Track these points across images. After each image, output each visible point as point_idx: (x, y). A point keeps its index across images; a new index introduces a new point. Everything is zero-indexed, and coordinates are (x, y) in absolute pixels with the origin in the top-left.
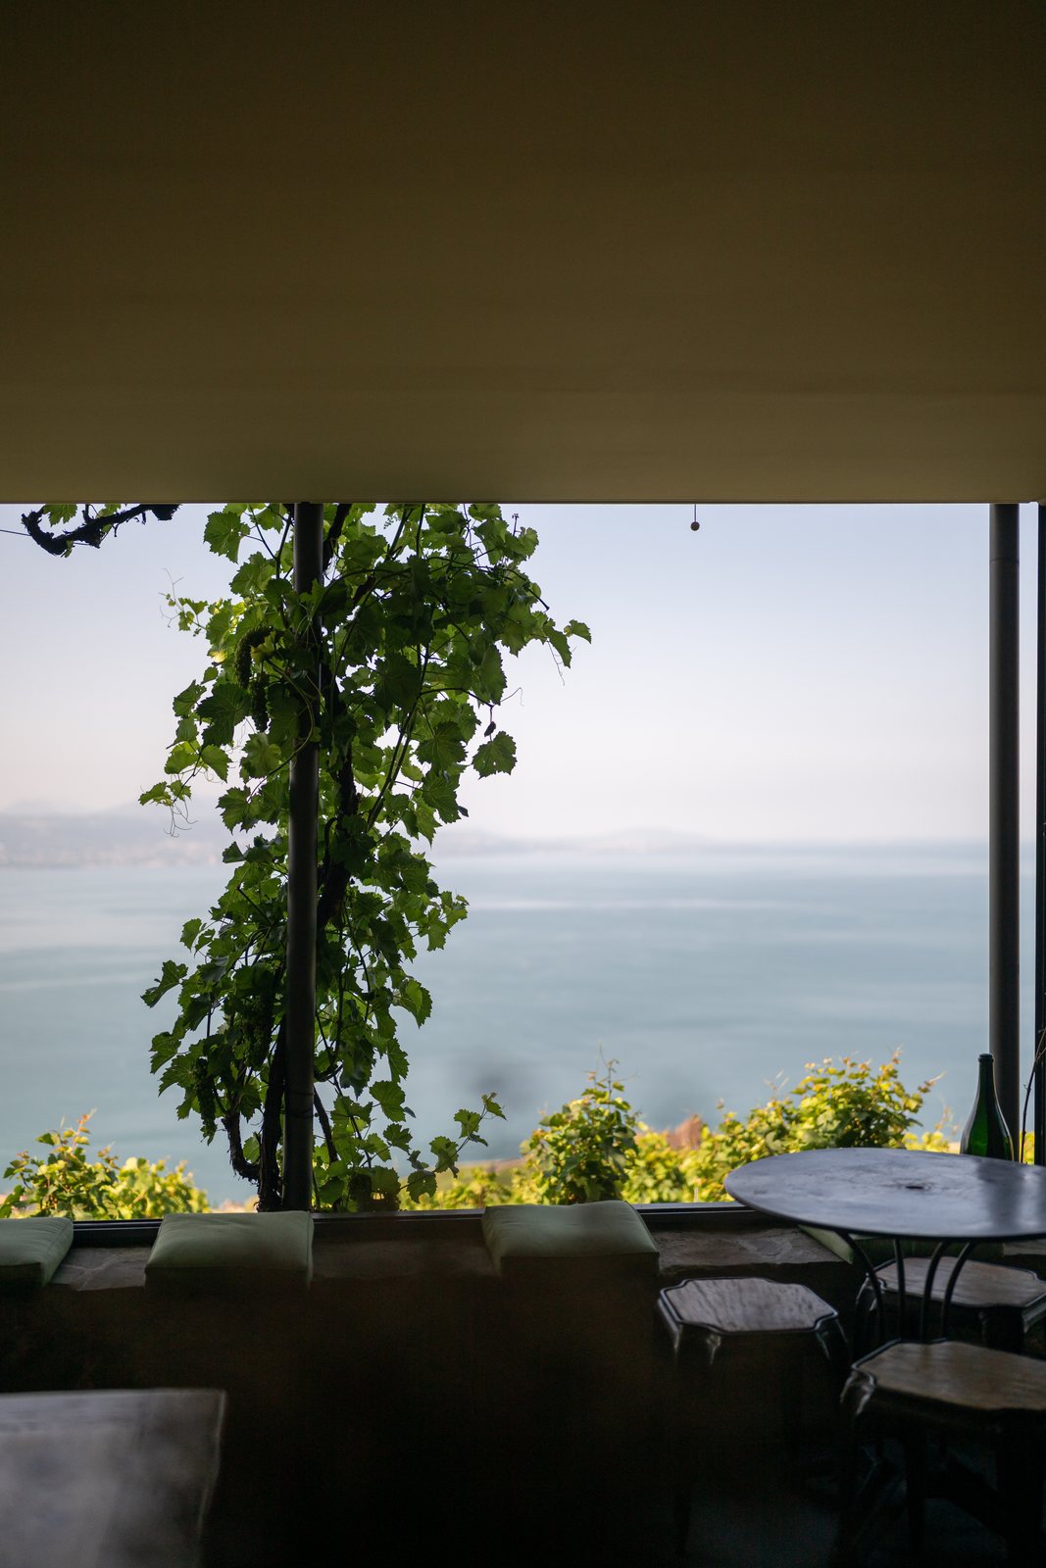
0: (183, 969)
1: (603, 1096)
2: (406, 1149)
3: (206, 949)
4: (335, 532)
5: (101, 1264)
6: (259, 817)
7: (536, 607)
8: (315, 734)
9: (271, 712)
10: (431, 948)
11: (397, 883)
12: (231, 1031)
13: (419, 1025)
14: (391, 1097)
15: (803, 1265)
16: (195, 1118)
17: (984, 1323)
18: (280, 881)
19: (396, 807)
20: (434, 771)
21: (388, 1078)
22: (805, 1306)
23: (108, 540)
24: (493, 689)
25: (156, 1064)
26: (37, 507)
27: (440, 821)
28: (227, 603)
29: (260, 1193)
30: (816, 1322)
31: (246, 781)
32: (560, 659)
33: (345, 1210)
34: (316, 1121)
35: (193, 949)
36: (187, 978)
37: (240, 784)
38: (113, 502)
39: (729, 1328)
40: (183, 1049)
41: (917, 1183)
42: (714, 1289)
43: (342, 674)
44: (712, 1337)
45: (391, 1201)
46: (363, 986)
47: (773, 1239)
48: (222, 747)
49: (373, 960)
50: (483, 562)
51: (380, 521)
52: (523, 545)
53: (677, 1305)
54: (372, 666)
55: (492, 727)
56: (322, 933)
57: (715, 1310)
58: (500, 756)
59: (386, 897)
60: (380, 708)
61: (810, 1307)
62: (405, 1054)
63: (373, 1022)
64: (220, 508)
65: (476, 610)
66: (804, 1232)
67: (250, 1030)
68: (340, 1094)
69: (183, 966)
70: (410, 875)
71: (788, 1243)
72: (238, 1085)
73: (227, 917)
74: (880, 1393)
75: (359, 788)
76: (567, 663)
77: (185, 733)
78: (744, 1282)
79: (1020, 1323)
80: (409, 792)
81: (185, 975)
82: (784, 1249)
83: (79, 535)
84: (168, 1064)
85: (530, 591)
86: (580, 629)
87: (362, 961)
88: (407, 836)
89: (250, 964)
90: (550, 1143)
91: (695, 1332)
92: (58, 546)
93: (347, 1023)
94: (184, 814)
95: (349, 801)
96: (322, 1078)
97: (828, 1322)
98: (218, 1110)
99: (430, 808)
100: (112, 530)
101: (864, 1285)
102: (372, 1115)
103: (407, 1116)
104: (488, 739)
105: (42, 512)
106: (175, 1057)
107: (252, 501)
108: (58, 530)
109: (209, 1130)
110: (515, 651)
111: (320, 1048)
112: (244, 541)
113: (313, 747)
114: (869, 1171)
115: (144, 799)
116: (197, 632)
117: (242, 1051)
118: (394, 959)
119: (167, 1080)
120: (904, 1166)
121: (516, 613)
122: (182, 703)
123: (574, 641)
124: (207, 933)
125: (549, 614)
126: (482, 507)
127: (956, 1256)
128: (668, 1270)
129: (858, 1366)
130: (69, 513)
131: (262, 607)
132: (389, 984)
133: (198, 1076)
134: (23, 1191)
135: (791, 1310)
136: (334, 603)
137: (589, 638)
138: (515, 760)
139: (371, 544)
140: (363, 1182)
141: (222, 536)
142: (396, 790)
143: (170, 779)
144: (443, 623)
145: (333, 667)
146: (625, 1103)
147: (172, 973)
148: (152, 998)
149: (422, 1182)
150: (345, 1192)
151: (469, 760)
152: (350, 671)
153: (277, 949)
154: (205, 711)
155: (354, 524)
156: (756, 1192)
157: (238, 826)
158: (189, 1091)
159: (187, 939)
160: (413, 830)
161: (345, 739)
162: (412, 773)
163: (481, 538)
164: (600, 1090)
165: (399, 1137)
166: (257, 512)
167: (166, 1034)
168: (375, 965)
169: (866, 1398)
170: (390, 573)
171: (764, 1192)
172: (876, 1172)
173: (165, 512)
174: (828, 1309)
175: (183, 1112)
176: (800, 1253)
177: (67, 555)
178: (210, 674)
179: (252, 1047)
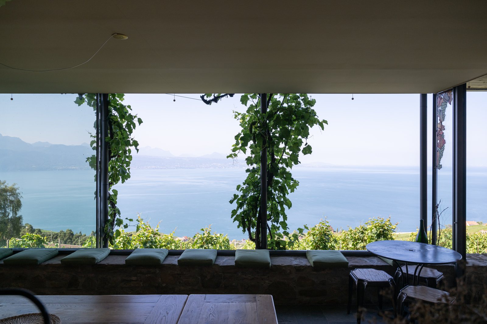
0: (238, 196)
1: (324, 224)
2: (288, 236)
3: (242, 191)
4: (269, 100)
5: (224, 260)
6: (254, 163)
7: (316, 117)
8: (267, 145)
9: (257, 140)
10: (291, 192)
11: (284, 178)
12: (249, 210)
13: (289, 209)
14: (284, 225)
15: (381, 266)
16: (241, 228)
17: (427, 281)
18: (258, 177)
19: (284, 161)
20: (293, 153)
21: (283, 221)
22: (385, 276)
23: (219, 101)
24: (306, 135)
25: (232, 216)
26: (204, 94)
27: (294, 164)
28: (245, 114)
29: (256, 245)
30: (389, 280)
31: (252, 155)
32: (321, 128)
33: (274, 249)
34: (268, 229)
35: (239, 191)
36: (239, 198)
37: (250, 155)
38: (220, 93)
39: (369, 280)
40: (238, 213)
41: (411, 249)
42: (363, 271)
43: (272, 131)
44: (365, 282)
45: (284, 248)
46: (277, 200)
47: (372, 259)
48: (245, 147)
49: (279, 194)
50: (303, 106)
51: (279, 97)
52: (312, 103)
53: (355, 274)
54: (278, 129)
55: (307, 144)
56: (268, 188)
57: (365, 276)
58: (308, 150)
59: (281, 180)
60: (280, 139)
61: (386, 276)
62: (287, 215)
63: (279, 208)
64: (243, 94)
65: (303, 117)
66: (379, 258)
67: (253, 209)
68: (272, 224)
69: (238, 195)
70: (288, 176)
71: (376, 260)
72: (250, 221)
73: (247, 184)
74: (408, 297)
75: (276, 157)
76: (323, 129)
77: (237, 144)
78: (370, 270)
79: (435, 282)
80: (287, 158)
81: (238, 197)
82: (375, 262)
83: (213, 100)
84: (235, 216)
85: (313, 113)
86: (326, 122)
87: (276, 195)
88: (286, 167)
89: (252, 195)
90: (312, 234)
91: (361, 281)
92: (208, 103)
93: (274, 208)
94: (236, 161)
95: (273, 160)
96: (268, 220)
97: (391, 280)
98: (246, 226)
99: (291, 161)
100: (220, 99)
101: (397, 271)
102: (280, 229)
103: (287, 229)
104: (306, 146)
105: (205, 95)
106: (236, 215)
107: (250, 93)
108: (208, 99)
109: (244, 231)
110: (311, 127)
111: (268, 213)
112: (248, 101)
113: (266, 147)
114: (399, 246)
115: (228, 157)
116: (238, 120)
117: (251, 214)
118: (284, 195)
119: (235, 220)
120: (406, 245)
121: (311, 118)
122: (237, 137)
123: (324, 124)
124: (242, 188)
125: (318, 118)
126: (303, 94)
127: (417, 265)
128: (350, 266)
129: (401, 291)
130: (210, 96)
131: (253, 116)
132: (282, 200)
133: (242, 219)
134: (198, 241)
135: (382, 277)
136: (271, 116)
137: (327, 124)
138: (312, 151)
139: (277, 103)
140: (278, 243)
141: (244, 101)
142: (284, 157)
143: (233, 153)
144: (295, 120)
145: (270, 130)
146: (329, 226)
147: (236, 196)
148: (231, 202)
149: (291, 243)
150: (274, 245)
151: (301, 151)
152: (273, 130)
153: (258, 192)
154: (242, 139)
155: (273, 98)
156: (374, 250)
157: (250, 165)
158: (240, 222)
159: (238, 189)
160: (287, 166)
161: (273, 146)
162: (287, 154)
163: (303, 101)
164: (323, 223)
165: (286, 234)
166: (251, 95)
167: (235, 210)
168: (279, 196)
169: (405, 298)
170: (282, 109)
171: (376, 250)
172: (400, 246)
173: (232, 95)
174: (391, 277)
175: (238, 227)
176: (379, 263)
177: (210, 105)
178: (242, 131)
179: (253, 213)
